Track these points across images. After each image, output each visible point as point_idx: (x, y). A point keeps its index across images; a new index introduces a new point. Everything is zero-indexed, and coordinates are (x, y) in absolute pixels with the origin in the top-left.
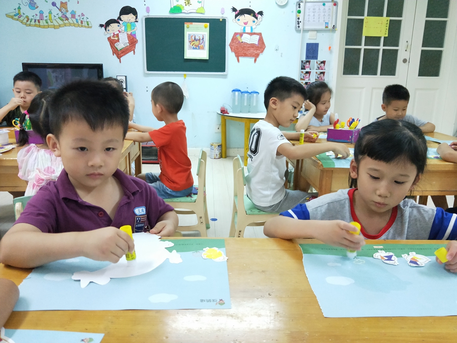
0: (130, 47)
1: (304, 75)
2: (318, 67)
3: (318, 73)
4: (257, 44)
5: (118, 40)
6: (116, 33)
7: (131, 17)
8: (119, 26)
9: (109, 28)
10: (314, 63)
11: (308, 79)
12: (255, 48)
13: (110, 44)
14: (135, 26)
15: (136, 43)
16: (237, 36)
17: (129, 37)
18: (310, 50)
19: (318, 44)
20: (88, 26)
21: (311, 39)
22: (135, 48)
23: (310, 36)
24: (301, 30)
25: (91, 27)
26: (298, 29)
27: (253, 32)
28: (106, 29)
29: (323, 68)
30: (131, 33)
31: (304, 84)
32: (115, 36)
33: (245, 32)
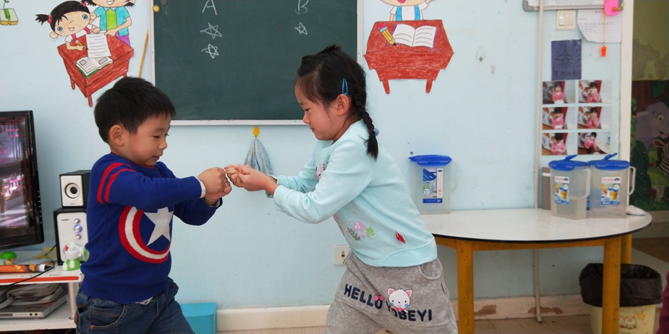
0: (116, 67)
1: (551, 117)
2: (585, 97)
3: (586, 110)
4: (431, 46)
5: (85, 53)
6: (78, 36)
8: (85, 17)
9: (63, 23)
10: (574, 87)
11: (560, 126)
12: (427, 57)
13: (65, 62)
14: (126, 17)
15: (130, 57)
16: (381, 31)
17: (112, 42)
18: (562, 57)
19: (579, 43)
20: (7, 20)
21: (562, 30)
22: (127, 68)
23: (561, 24)
24: (538, 11)
25: (16, 22)
26: (532, 7)
27: (421, 19)
28: (53, 27)
29: (596, 98)
30: (118, 32)
31: (553, 138)
32: (77, 42)
33: (400, 20)
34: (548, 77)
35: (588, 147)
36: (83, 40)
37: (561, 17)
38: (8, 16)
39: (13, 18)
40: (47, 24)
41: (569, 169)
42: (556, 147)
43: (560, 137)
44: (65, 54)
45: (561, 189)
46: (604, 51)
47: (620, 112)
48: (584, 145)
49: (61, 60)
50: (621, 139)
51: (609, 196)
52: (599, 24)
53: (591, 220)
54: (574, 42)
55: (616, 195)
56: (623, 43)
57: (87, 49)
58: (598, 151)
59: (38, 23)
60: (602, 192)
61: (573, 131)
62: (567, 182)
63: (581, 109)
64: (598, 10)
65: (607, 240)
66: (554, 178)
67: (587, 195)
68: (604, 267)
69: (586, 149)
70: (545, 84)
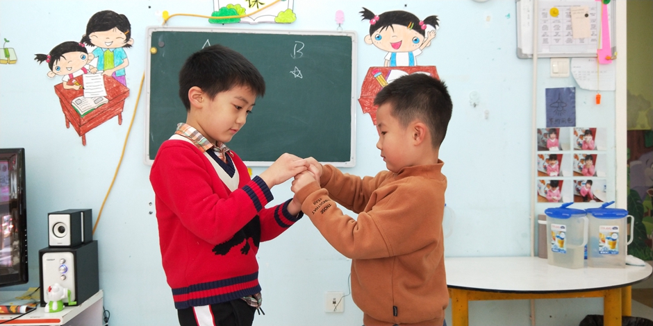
0: (110, 107)
1: (546, 164)
2: (579, 144)
3: (581, 157)
5: (81, 92)
6: (75, 75)
7: (114, 36)
8: (83, 58)
9: (61, 62)
10: (569, 134)
11: (556, 174)
13: (61, 101)
14: (123, 58)
15: (126, 97)
16: (375, 76)
17: (109, 82)
18: (556, 105)
19: (573, 91)
20: (6, 59)
21: (556, 77)
22: (123, 108)
23: (555, 71)
24: (532, 59)
25: (15, 62)
26: (526, 55)
27: (415, 65)
28: (51, 67)
29: (591, 146)
30: (115, 73)
31: (548, 185)
32: (74, 81)
33: (394, 65)
34: (542, 124)
35: (584, 195)
36: (80, 80)
37: (555, 65)
38: (7, 55)
39: (12, 58)
40: (45, 64)
41: (566, 217)
42: (551, 194)
43: (556, 184)
44: (61, 93)
45: (558, 237)
46: (598, 99)
47: (616, 160)
48: (580, 193)
49: (56, 99)
50: (617, 188)
51: (607, 245)
52: (593, 72)
53: (589, 270)
54: (568, 89)
55: (614, 245)
56: (617, 91)
57: (83, 88)
58: (594, 199)
59: (37, 63)
60: (600, 241)
61: (568, 179)
62: (564, 230)
63: (576, 157)
64: (591, 59)
65: (607, 291)
66: (550, 226)
67: (585, 243)
68: (605, 319)
69: (583, 197)
70: (539, 131)
